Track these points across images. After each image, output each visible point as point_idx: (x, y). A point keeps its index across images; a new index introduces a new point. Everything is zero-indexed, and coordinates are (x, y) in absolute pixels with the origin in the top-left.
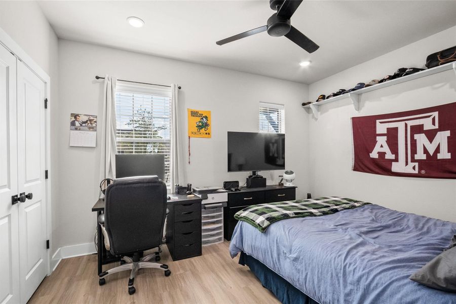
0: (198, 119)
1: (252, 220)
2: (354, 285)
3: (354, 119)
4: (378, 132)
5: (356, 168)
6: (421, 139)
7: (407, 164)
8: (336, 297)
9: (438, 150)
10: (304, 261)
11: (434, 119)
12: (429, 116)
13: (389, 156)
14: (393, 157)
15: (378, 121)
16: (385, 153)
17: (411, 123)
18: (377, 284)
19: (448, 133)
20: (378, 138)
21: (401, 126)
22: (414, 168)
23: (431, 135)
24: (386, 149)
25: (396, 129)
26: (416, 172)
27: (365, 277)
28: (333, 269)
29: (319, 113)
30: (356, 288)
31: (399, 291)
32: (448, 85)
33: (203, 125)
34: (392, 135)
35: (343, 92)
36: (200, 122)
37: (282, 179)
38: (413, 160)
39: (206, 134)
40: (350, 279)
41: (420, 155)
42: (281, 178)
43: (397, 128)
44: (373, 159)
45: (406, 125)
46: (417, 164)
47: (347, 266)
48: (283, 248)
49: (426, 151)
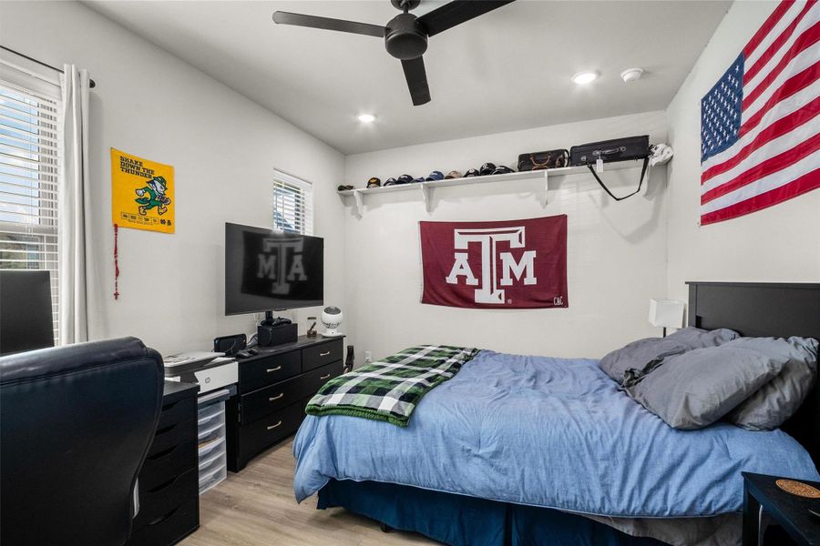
0: (141, 182)
1: (365, 408)
2: (608, 459)
3: (422, 224)
4: (456, 247)
5: (425, 300)
6: (507, 258)
7: (492, 292)
8: (584, 487)
9: (524, 274)
10: (512, 452)
11: (520, 235)
12: (516, 231)
13: (471, 281)
14: (476, 282)
15: (456, 231)
16: (466, 277)
17: (497, 238)
18: (638, 447)
19: (533, 254)
20: (457, 255)
21: (485, 240)
22: (500, 297)
23: (518, 254)
24: (467, 271)
25: (479, 244)
26: (503, 302)
27: (619, 444)
28: (571, 449)
29: (365, 207)
30: (611, 463)
31: (666, 446)
32: (533, 197)
33: (154, 200)
34: (474, 251)
35: (408, 179)
36: (146, 189)
37: (315, 324)
38: (499, 287)
39: (163, 222)
40: (600, 453)
41: (507, 281)
42: (312, 322)
43: (481, 243)
44: (451, 286)
45: (491, 239)
46: (503, 291)
47: (589, 437)
48: (460, 442)
49: (512, 275)
